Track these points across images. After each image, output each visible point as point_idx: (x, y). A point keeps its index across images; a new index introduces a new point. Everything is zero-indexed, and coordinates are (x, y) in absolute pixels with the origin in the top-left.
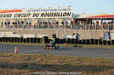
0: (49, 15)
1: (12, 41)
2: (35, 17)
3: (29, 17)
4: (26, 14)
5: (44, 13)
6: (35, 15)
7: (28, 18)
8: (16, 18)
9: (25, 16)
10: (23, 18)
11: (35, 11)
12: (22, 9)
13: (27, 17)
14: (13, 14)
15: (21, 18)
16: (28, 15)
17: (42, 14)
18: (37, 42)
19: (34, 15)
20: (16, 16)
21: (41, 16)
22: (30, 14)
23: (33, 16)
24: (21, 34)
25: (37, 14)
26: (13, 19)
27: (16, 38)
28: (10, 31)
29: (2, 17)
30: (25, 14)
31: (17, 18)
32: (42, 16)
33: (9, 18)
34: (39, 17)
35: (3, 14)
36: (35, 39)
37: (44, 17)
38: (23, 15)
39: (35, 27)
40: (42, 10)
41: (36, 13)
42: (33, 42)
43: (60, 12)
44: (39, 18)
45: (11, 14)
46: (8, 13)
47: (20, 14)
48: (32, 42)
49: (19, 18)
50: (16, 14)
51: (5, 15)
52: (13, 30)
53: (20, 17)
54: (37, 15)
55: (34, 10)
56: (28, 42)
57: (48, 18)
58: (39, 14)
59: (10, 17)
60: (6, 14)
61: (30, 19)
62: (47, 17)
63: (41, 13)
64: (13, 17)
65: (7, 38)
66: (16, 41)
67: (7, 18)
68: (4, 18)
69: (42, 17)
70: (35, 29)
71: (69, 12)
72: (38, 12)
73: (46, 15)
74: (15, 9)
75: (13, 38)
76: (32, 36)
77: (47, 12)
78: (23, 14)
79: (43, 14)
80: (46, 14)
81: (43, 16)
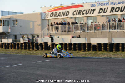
0: (122, 10)
1: (75, 50)
2: (102, 14)
3: (93, 13)
4: (89, 10)
5: (115, 6)
7: (92, 15)
8: (75, 16)
9: (87, 12)
10: (85, 15)
11: (102, 5)
12: (83, 3)
13: (90, 14)
14: (71, 11)
15: (82, 15)
16: (92, 11)
17: (112, 8)
18: (114, 49)
19: (101, 11)
20: (75, 13)
21: (110, 12)
22: (94, 10)
23: (99, 13)
24: (86, 38)
25: (105, 9)
26: (71, 18)
27: (80, 44)
28: (68, 34)
29: (56, 16)
30: (87, 10)
31: (77, 16)
32: (112, 11)
33: (65, 17)
34: (108, 13)
35: (58, 12)
37: (115, 13)
38: (84, 12)
39: (103, 27)
40: (111, 4)
41: (103, 7)
42: (108, 50)
44: (107, 15)
45: (68, 12)
46: (64, 11)
47: (81, 11)
48: (106, 50)
49: (79, 16)
50: (75, 11)
51: (60, 13)
52: (72, 33)
53: (80, 14)
54: (105, 11)
55: (100, 4)
56: (100, 50)
57: (121, 14)
58: (108, 8)
59: (67, 15)
60: (61, 11)
61: (95, 17)
62: (119, 12)
64: (71, 15)
65: (66, 44)
66: (80, 49)
67: (63, 17)
68: (59, 17)
69: (112, 13)
70: (104, 30)
72: (106, 7)
73: (117, 10)
74: (74, 5)
75: (75, 44)
77: (120, 6)
78: (84, 10)
79: (114, 8)
80: (118, 8)
81: (114, 11)
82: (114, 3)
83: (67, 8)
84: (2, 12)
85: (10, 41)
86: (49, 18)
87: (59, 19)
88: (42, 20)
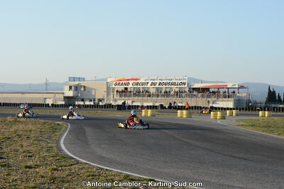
0: (166, 84)
2: (153, 86)
5: (162, 82)
6: (153, 84)
7: (146, 86)
8: (134, 86)
9: (143, 84)
10: (141, 86)
11: (153, 80)
12: (140, 77)
14: (131, 82)
16: (146, 84)
17: (160, 83)
20: (134, 84)
22: (148, 83)
23: (151, 85)
25: (155, 83)
26: (131, 88)
28: (129, 99)
29: (119, 86)
30: (143, 82)
32: (159, 85)
33: (126, 86)
34: (157, 86)
35: (121, 82)
36: (154, 106)
40: (159, 80)
43: (177, 82)
45: (129, 83)
47: (138, 83)
53: (138, 86)
57: (166, 87)
59: (128, 85)
60: (124, 82)
61: (148, 88)
62: (164, 86)
63: (158, 82)
64: (130, 86)
68: (122, 86)
71: (185, 81)
72: (156, 81)
73: (163, 84)
76: (151, 104)
77: (165, 81)
78: (141, 83)
81: (161, 85)
82: (162, 80)
83: (128, 80)
84: (70, 78)
85: (92, 103)
86: (114, 86)
87: (121, 88)
88: (108, 88)
